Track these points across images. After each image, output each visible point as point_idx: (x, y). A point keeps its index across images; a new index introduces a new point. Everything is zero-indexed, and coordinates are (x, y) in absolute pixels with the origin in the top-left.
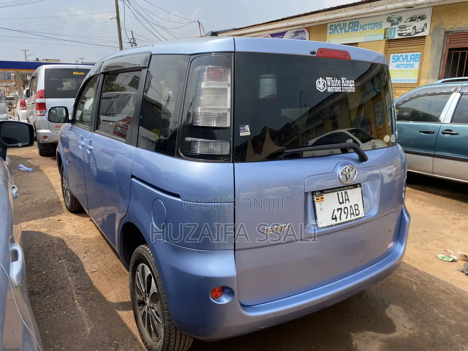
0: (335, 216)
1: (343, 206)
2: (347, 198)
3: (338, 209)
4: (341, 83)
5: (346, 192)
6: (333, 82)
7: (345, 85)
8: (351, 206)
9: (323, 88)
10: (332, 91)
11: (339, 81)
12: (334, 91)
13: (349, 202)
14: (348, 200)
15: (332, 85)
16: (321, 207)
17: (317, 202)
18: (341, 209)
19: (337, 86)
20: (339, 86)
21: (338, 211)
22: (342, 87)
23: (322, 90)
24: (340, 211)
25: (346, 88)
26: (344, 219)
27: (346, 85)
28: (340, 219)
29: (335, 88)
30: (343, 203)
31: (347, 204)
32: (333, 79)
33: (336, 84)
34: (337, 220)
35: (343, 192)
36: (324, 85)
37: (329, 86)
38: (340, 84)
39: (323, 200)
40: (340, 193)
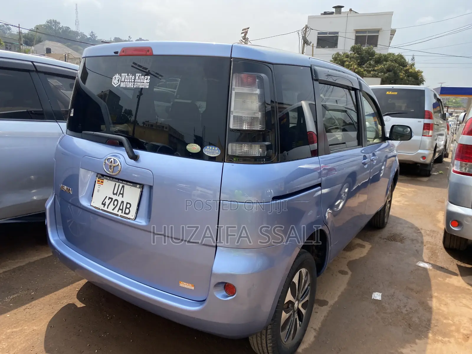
0: (105, 202)
1: (115, 197)
2: (122, 192)
3: (110, 198)
4: (135, 79)
5: (123, 186)
6: (127, 78)
7: (138, 81)
8: (123, 202)
9: (117, 84)
10: (124, 87)
11: (133, 77)
12: (126, 87)
13: (123, 197)
14: (123, 194)
15: (125, 81)
16: (99, 189)
17: (97, 183)
18: (112, 199)
19: (129, 82)
20: (132, 82)
21: (109, 200)
22: (134, 83)
23: (116, 85)
24: (110, 200)
25: (139, 84)
26: (110, 209)
27: (140, 81)
28: (107, 208)
29: (127, 84)
30: (116, 195)
31: (120, 198)
32: (128, 75)
33: (129, 80)
34: (105, 206)
35: (121, 185)
36: (118, 81)
37: (122, 82)
38: (133, 79)
39: (102, 184)
40: (117, 184)
